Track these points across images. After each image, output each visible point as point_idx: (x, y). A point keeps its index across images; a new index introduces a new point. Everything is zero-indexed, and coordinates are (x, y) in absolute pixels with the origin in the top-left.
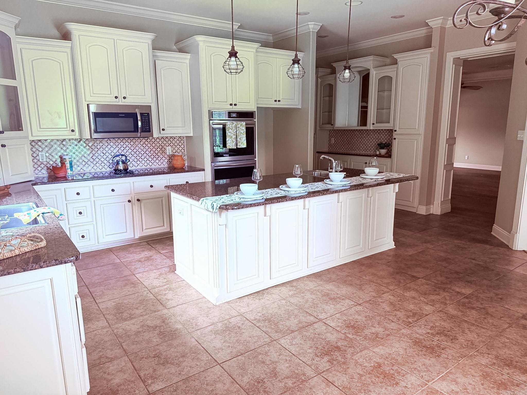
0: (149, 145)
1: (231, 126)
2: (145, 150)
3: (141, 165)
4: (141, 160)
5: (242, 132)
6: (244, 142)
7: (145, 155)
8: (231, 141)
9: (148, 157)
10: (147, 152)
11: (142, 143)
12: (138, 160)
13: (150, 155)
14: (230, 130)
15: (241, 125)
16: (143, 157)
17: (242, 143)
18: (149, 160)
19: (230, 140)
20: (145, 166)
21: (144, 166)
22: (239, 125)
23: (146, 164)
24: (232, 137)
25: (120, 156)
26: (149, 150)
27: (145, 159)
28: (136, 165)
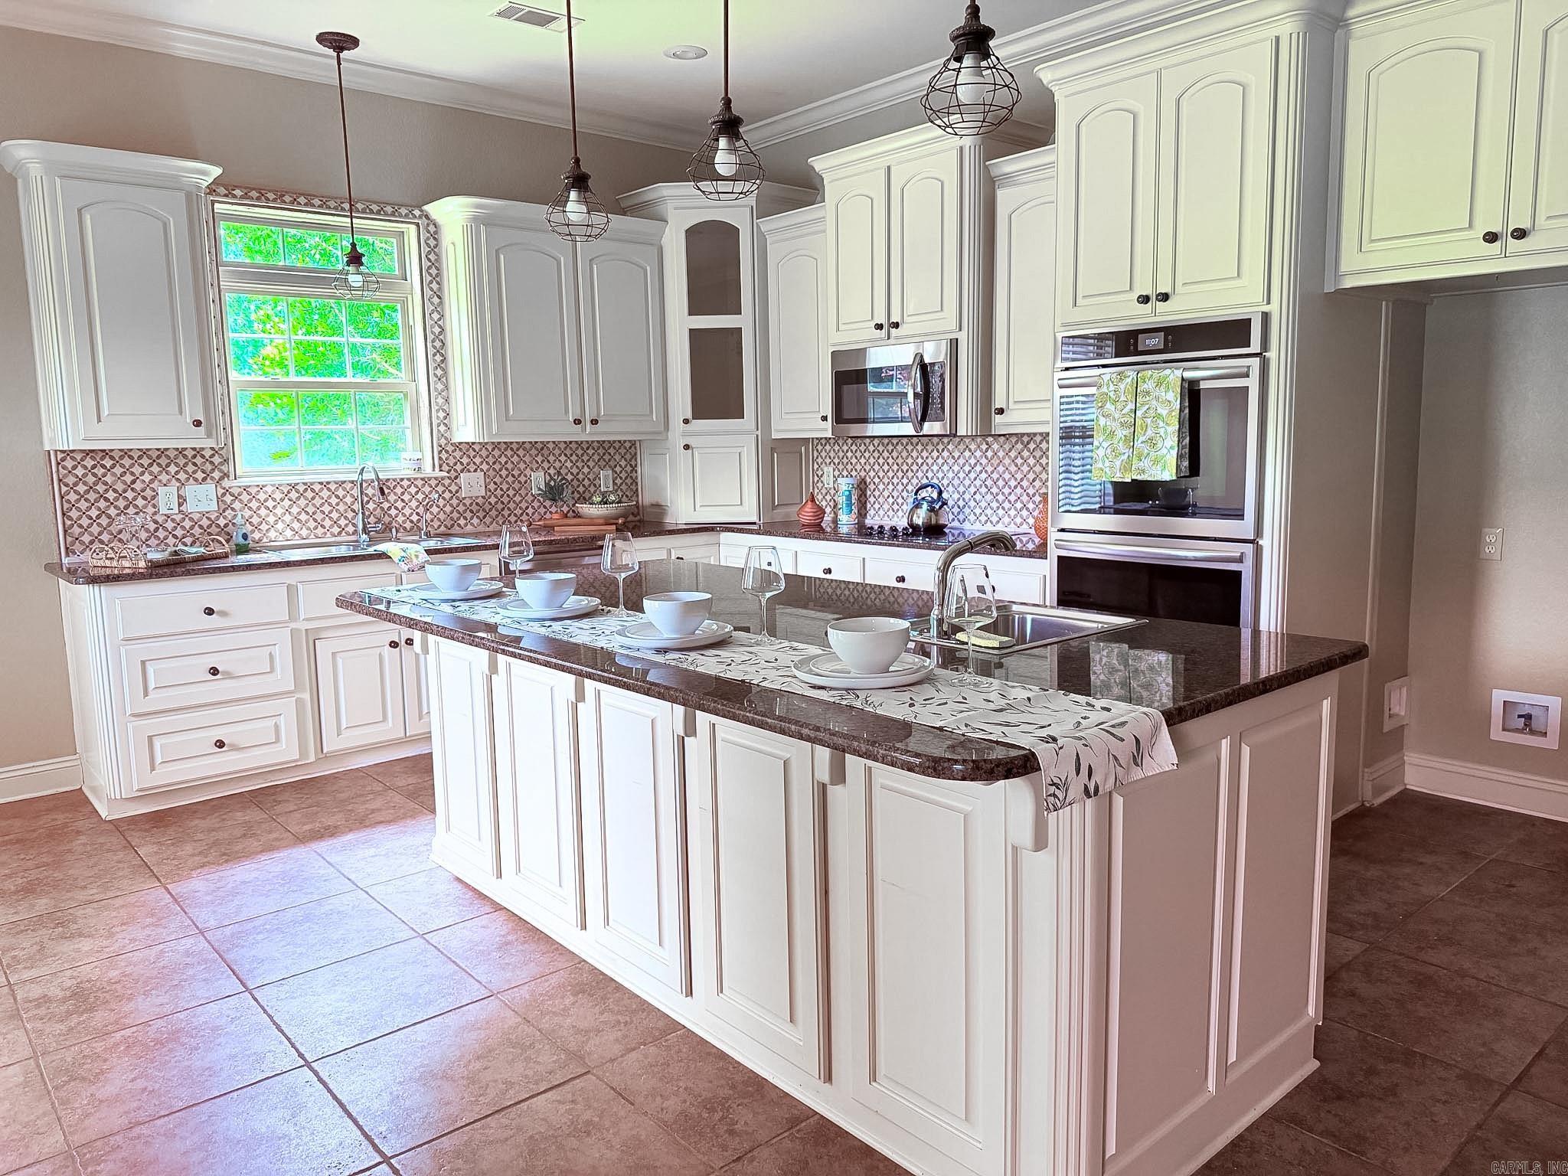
0: (1032, 461)
1: (1112, 388)
2: (1019, 476)
3: (1006, 520)
4: (1006, 505)
5: (1164, 412)
6: (1168, 456)
7: (1019, 490)
8: (1109, 450)
9: (1025, 498)
10: (1025, 483)
11: (1013, 454)
12: (1001, 506)
13: (1031, 491)
14: (1108, 405)
15: (1159, 384)
16: (1012, 498)
17: (1156, 462)
18: (1027, 509)
19: (1105, 445)
20: (1015, 524)
21: (1012, 525)
22: (1150, 385)
23: (1018, 520)
24: (1112, 433)
25: (929, 489)
26: (1031, 476)
27: (1019, 505)
28: (994, 519)
